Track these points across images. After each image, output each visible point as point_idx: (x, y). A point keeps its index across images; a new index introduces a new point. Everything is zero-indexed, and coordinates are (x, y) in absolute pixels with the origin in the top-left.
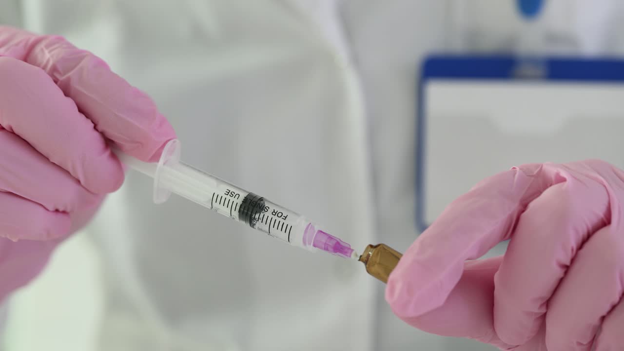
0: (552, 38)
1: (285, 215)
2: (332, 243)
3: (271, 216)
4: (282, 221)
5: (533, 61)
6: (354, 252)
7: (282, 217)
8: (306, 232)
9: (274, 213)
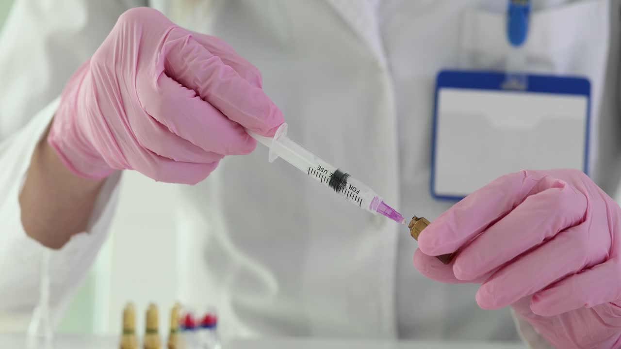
0: (531, 60)
1: (358, 190)
2: (389, 212)
3: (348, 190)
4: (356, 194)
5: (518, 77)
6: (404, 220)
7: (356, 191)
8: (372, 203)
9: (351, 187)
